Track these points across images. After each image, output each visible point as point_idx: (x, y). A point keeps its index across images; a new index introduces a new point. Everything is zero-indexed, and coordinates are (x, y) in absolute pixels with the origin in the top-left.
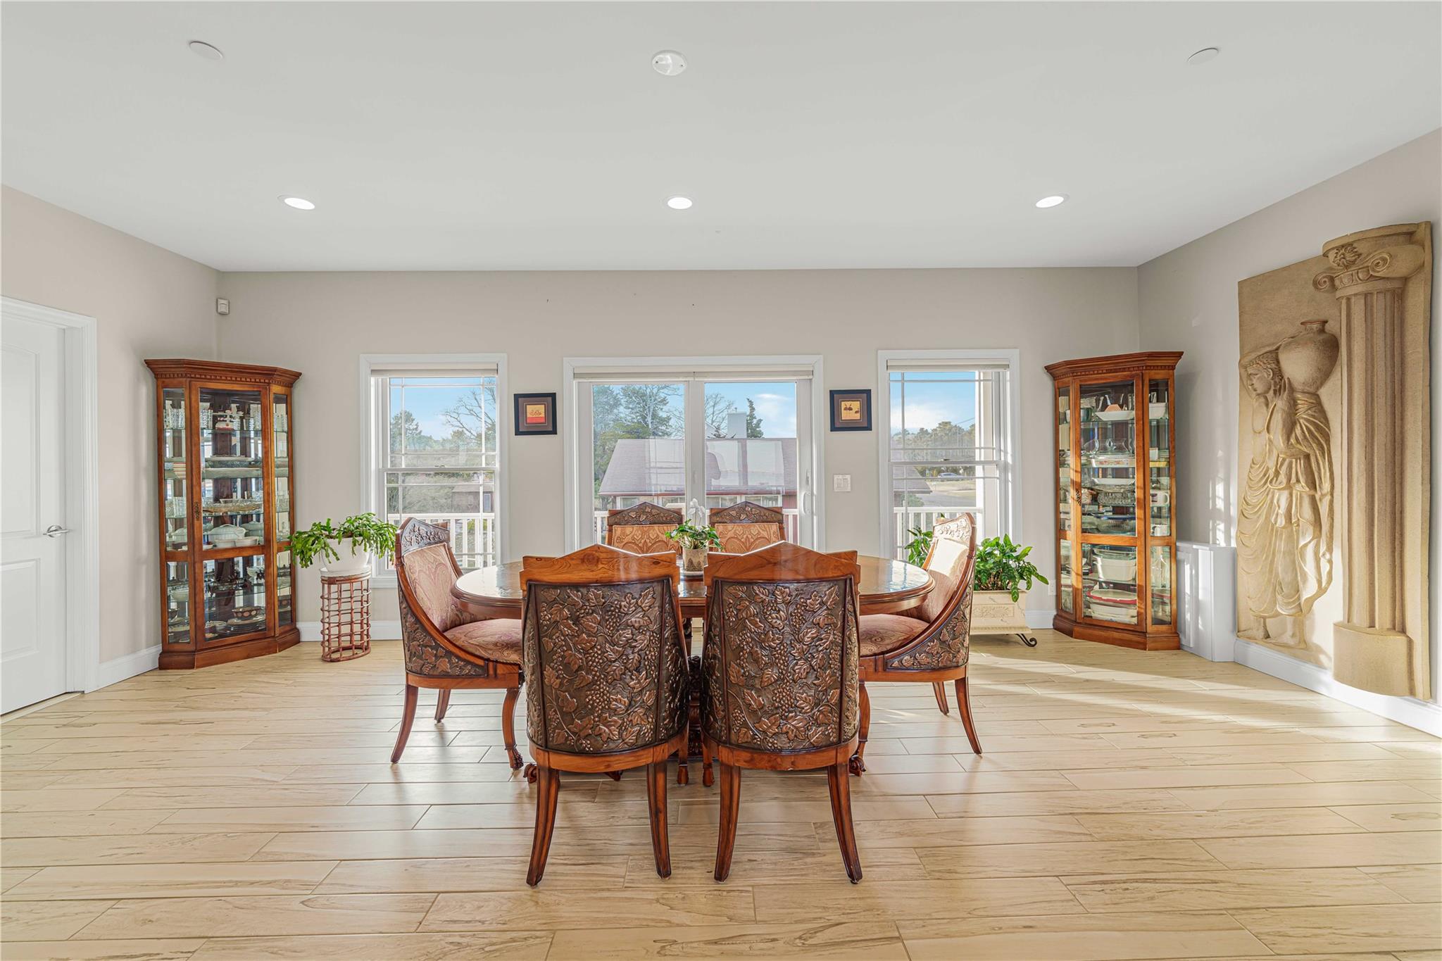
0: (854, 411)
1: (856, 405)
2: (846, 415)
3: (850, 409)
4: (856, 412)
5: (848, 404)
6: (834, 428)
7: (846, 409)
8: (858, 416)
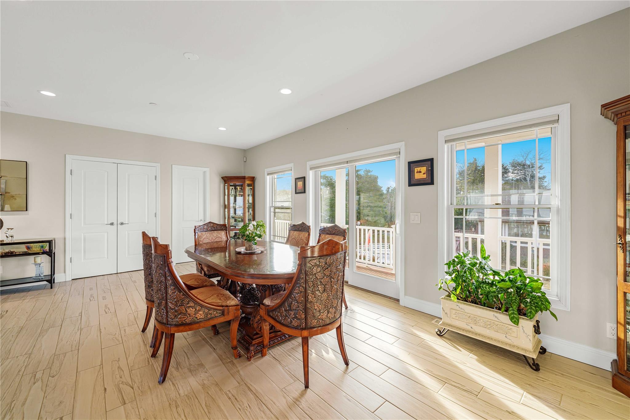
0: (423, 173)
1: (424, 169)
2: (417, 176)
3: (420, 172)
4: (424, 174)
5: (419, 169)
6: (410, 185)
7: (417, 172)
8: (425, 176)
